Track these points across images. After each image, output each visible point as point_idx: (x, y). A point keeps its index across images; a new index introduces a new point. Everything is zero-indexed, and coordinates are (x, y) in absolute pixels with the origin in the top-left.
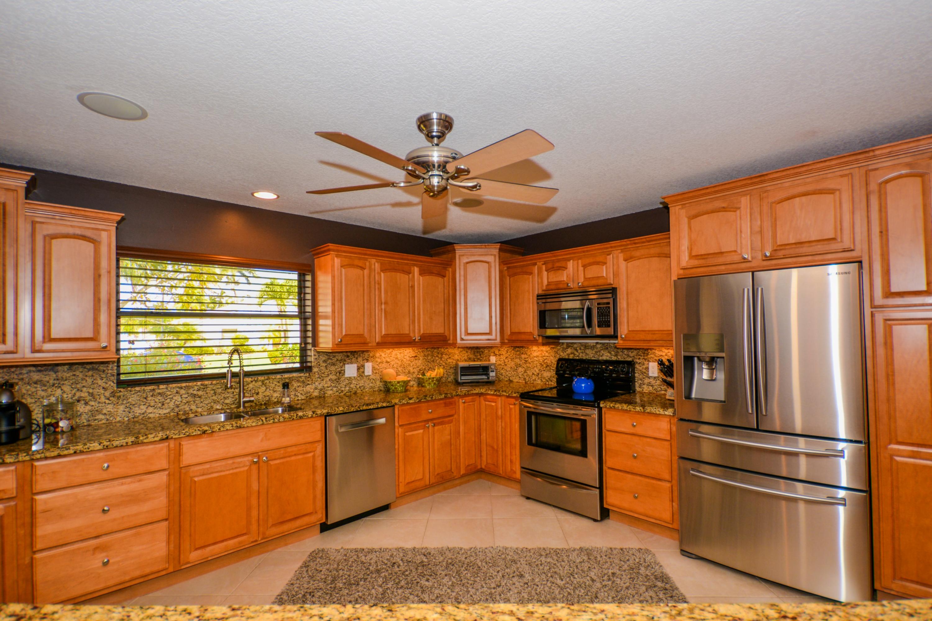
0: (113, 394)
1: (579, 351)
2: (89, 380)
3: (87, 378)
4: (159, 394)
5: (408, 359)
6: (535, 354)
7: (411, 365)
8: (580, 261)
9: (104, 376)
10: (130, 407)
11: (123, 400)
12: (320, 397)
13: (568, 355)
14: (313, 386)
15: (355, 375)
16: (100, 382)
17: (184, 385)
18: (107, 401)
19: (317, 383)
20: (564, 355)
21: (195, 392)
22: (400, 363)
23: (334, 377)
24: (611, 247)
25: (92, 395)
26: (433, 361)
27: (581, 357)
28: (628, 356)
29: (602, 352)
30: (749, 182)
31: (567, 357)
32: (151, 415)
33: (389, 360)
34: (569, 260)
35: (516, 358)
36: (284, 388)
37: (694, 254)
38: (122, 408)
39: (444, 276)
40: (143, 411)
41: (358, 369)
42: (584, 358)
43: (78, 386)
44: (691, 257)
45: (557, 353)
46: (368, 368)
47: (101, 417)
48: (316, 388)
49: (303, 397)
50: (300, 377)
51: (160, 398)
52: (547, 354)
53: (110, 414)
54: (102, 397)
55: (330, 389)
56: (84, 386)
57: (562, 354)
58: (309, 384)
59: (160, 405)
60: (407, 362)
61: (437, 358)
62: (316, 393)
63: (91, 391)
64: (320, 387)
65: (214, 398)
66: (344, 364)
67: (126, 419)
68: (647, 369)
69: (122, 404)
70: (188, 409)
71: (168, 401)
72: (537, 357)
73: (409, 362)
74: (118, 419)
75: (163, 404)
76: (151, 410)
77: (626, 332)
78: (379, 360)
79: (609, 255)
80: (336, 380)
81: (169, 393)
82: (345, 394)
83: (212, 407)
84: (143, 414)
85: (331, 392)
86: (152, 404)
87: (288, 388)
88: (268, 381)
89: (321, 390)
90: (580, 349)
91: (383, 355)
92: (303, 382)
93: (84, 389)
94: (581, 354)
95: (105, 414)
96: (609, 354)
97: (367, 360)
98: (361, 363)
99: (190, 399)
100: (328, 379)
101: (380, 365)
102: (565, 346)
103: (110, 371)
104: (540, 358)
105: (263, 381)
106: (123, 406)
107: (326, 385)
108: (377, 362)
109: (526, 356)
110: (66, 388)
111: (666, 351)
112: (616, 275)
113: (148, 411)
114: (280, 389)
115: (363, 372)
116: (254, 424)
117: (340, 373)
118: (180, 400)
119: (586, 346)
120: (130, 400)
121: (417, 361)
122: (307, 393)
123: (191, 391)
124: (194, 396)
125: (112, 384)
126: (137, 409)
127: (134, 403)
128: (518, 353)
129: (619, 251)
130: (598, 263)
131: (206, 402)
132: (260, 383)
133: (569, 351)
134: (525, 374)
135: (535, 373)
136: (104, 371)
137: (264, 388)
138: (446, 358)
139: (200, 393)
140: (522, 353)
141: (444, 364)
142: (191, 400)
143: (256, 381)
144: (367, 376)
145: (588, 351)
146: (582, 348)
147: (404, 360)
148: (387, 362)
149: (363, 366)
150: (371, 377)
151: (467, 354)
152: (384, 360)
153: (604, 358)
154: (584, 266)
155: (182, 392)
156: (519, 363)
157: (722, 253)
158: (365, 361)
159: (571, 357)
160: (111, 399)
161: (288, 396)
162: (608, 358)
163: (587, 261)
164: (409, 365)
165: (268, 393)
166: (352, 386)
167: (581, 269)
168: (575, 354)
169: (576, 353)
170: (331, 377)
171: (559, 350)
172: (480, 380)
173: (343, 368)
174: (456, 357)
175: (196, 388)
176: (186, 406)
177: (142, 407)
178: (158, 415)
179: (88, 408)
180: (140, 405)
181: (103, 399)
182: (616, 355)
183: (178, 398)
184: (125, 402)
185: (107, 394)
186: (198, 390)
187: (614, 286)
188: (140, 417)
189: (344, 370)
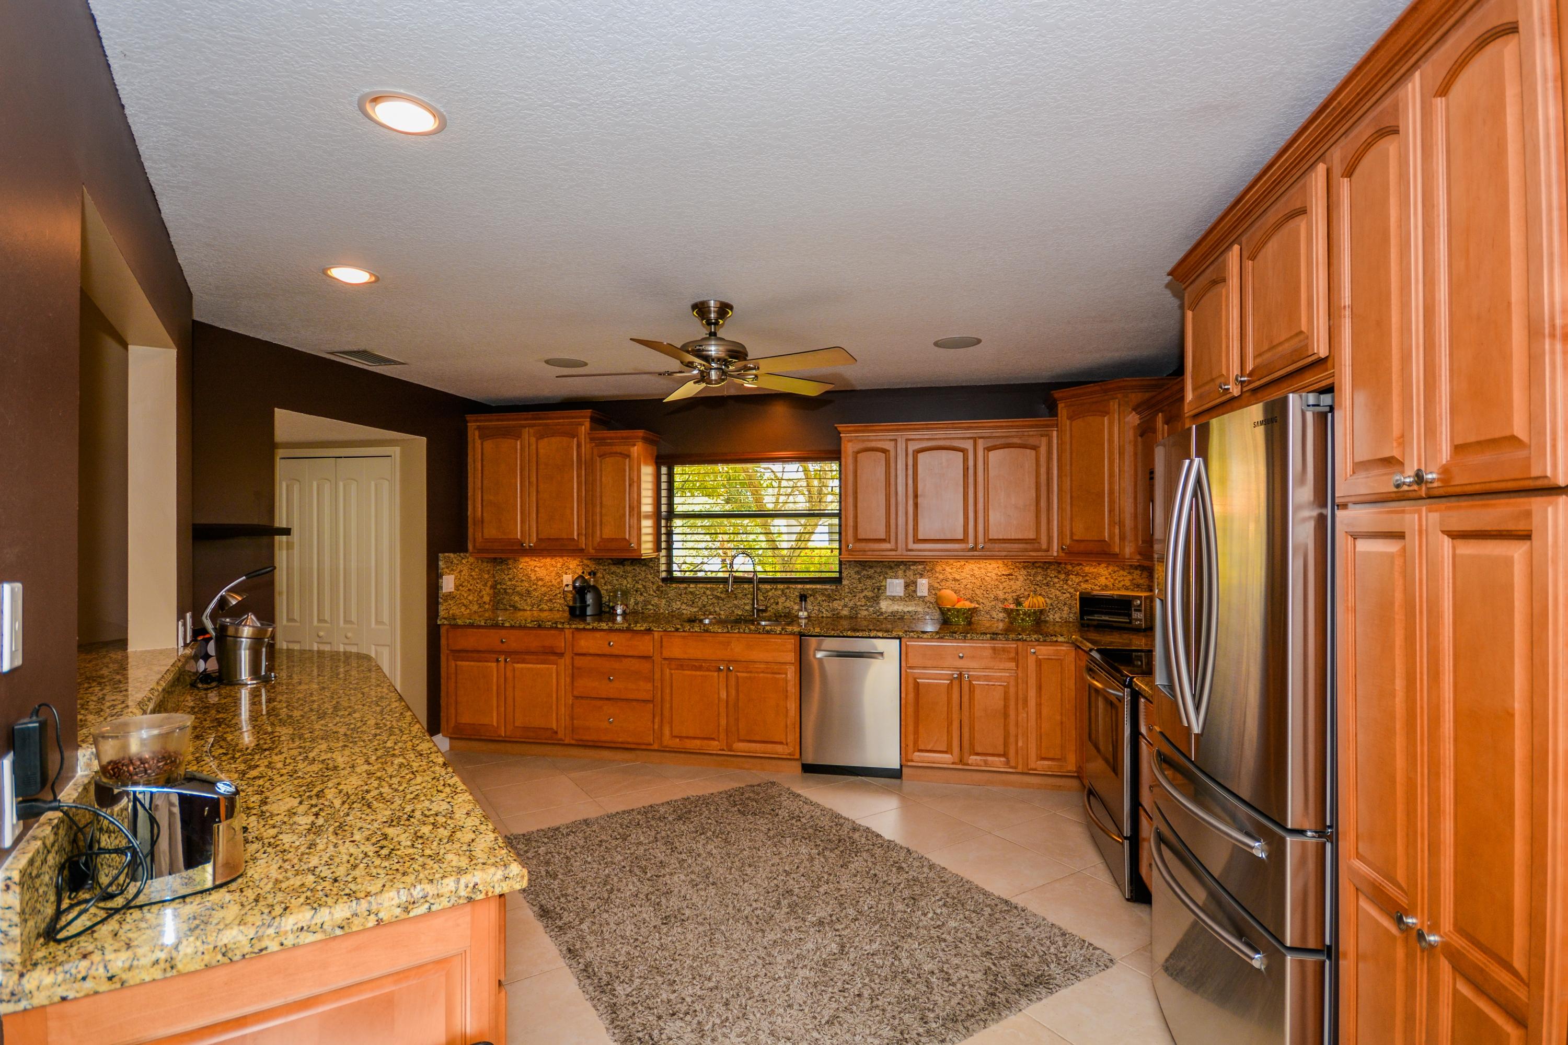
0: (658, 588)
2: (643, 575)
3: (642, 573)
4: (691, 592)
5: (995, 577)
7: (1001, 587)
9: (653, 572)
10: (670, 601)
11: (665, 595)
12: (851, 618)
14: (842, 603)
15: (902, 594)
16: (649, 576)
17: (709, 586)
18: (655, 594)
19: (846, 599)
22: (978, 583)
23: (870, 594)
25: (644, 587)
26: (1047, 585)
32: (684, 612)
33: (958, 577)
36: (801, 601)
38: (664, 601)
39: (1036, 446)
40: (679, 607)
41: (907, 586)
43: (636, 579)
46: (923, 586)
47: (650, 607)
48: (846, 606)
49: (829, 615)
50: (826, 589)
51: (691, 596)
53: (656, 605)
54: (652, 590)
55: (863, 608)
56: (640, 580)
58: (836, 599)
59: (690, 603)
60: (993, 583)
61: (1056, 580)
62: (845, 612)
63: (644, 583)
64: (851, 604)
65: (736, 602)
66: (886, 578)
67: (667, 612)
69: (664, 598)
71: (697, 600)
73: (997, 583)
74: (662, 611)
75: (692, 603)
76: (684, 607)
78: (941, 577)
80: (872, 598)
81: (698, 593)
82: (886, 618)
83: (733, 612)
84: (679, 609)
85: (866, 613)
86: (685, 601)
87: (805, 601)
88: (788, 591)
89: (852, 608)
91: (948, 569)
92: (829, 596)
93: (640, 582)
95: (653, 605)
97: (922, 576)
98: (912, 578)
99: (714, 600)
100: (862, 595)
101: (943, 583)
103: (658, 568)
105: (783, 590)
107: (859, 603)
108: (937, 578)
110: (630, 580)
113: (682, 608)
114: (798, 600)
115: (915, 591)
116: (720, 631)
117: (879, 589)
118: (706, 600)
120: (670, 595)
121: (1012, 582)
122: (834, 610)
123: (715, 593)
124: (718, 598)
125: (660, 580)
126: (674, 604)
127: (672, 598)
132: (780, 592)
136: (653, 568)
137: (784, 598)
138: (1077, 580)
139: (723, 596)
141: (1072, 591)
143: (776, 589)
144: (921, 597)
147: (987, 578)
148: (955, 580)
149: (915, 583)
150: (927, 599)
151: (1130, 577)
152: (950, 577)
155: (708, 592)
158: (918, 576)
160: (658, 592)
161: (806, 610)
164: (997, 587)
165: (788, 604)
166: (896, 608)
170: (866, 593)
172: (1114, 624)
173: (883, 583)
174: (1102, 581)
177: (678, 602)
178: (688, 612)
179: (643, 598)
180: (677, 600)
181: (652, 592)
183: (704, 598)
184: (666, 597)
185: (655, 588)
188: (677, 612)
189: (885, 587)
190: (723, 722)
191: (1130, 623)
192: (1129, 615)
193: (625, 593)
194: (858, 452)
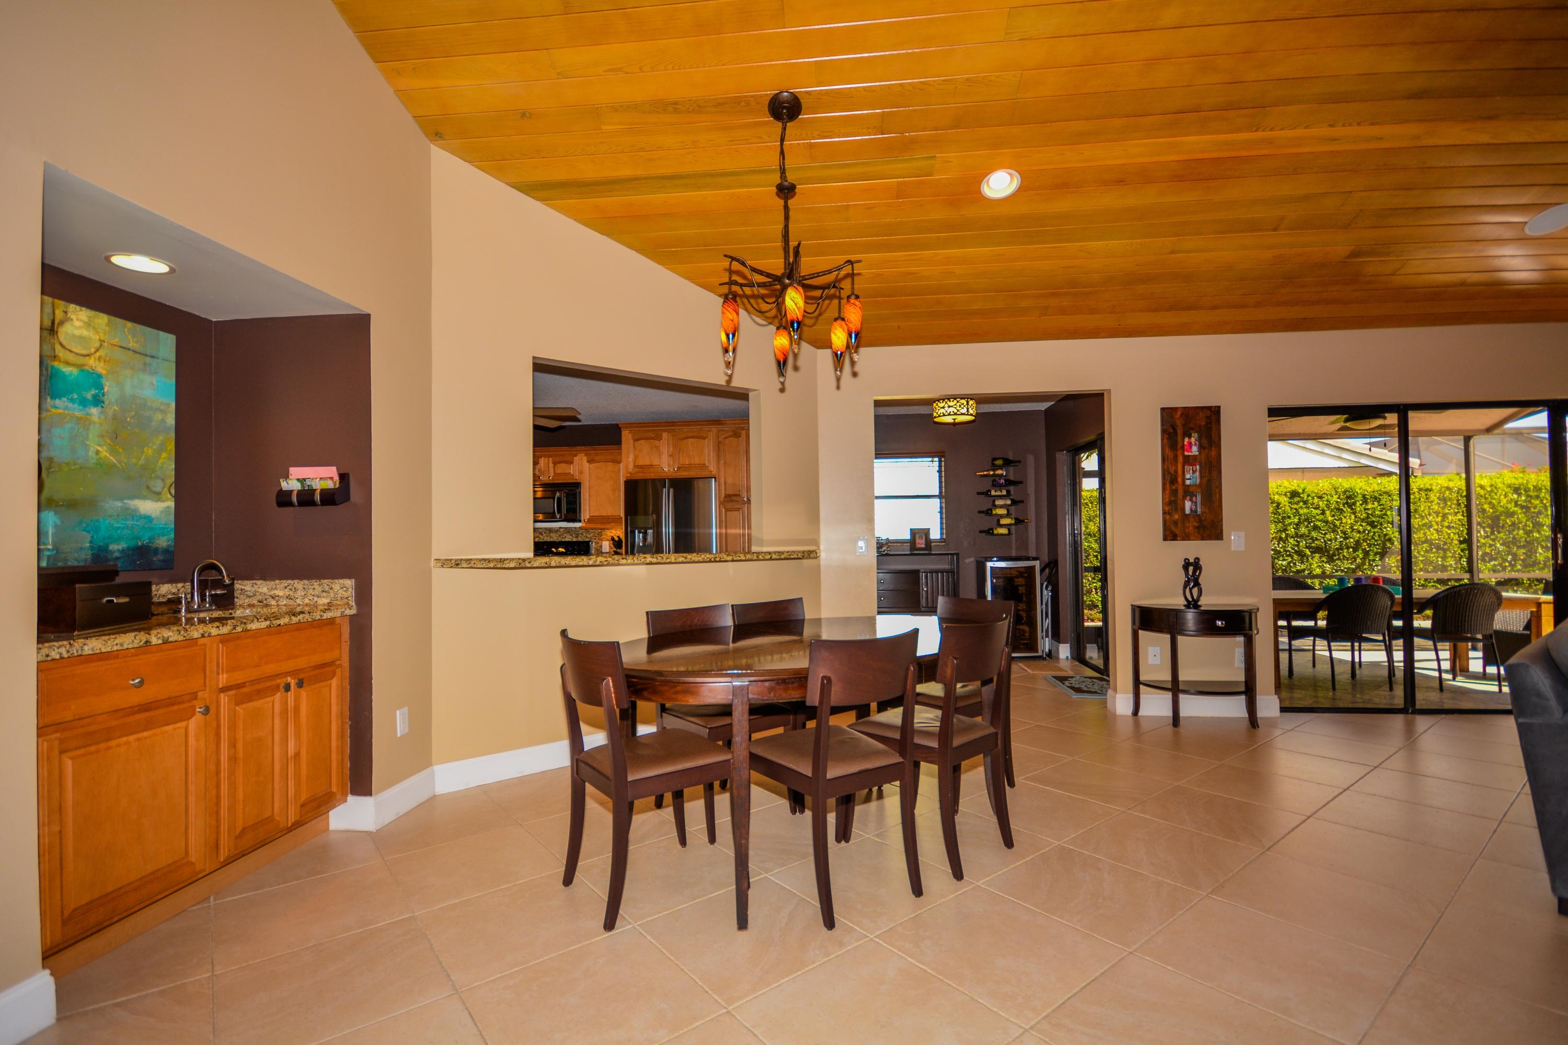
1: (544, 535)
8: (551, 459)
24: (577, 451)
28: (586, 537)
29: (565, 535)
30: (667, 424)
34: (541, 457)
37: (637, 464)
42: (549, 540)
44: (635, 466)
68: (601, 546)
77: (588, 517)
79: (576, 456)
90: (545, 533)
94: (546, 538)
96: (570, 537)
111: (615, 532)
112: (581, 472)
129: (583, 454)
130: (566, 462)
145: (552, 535)
146: (547, 532)
153: (567, 540)
154: (555, 463)
157: (652, 465)
162: (569, 540)
163: (557, 459)
167: (551, 465)
168: (540, 538)
169: (541, 536)
182: (576, 537)
187: (578, 481)
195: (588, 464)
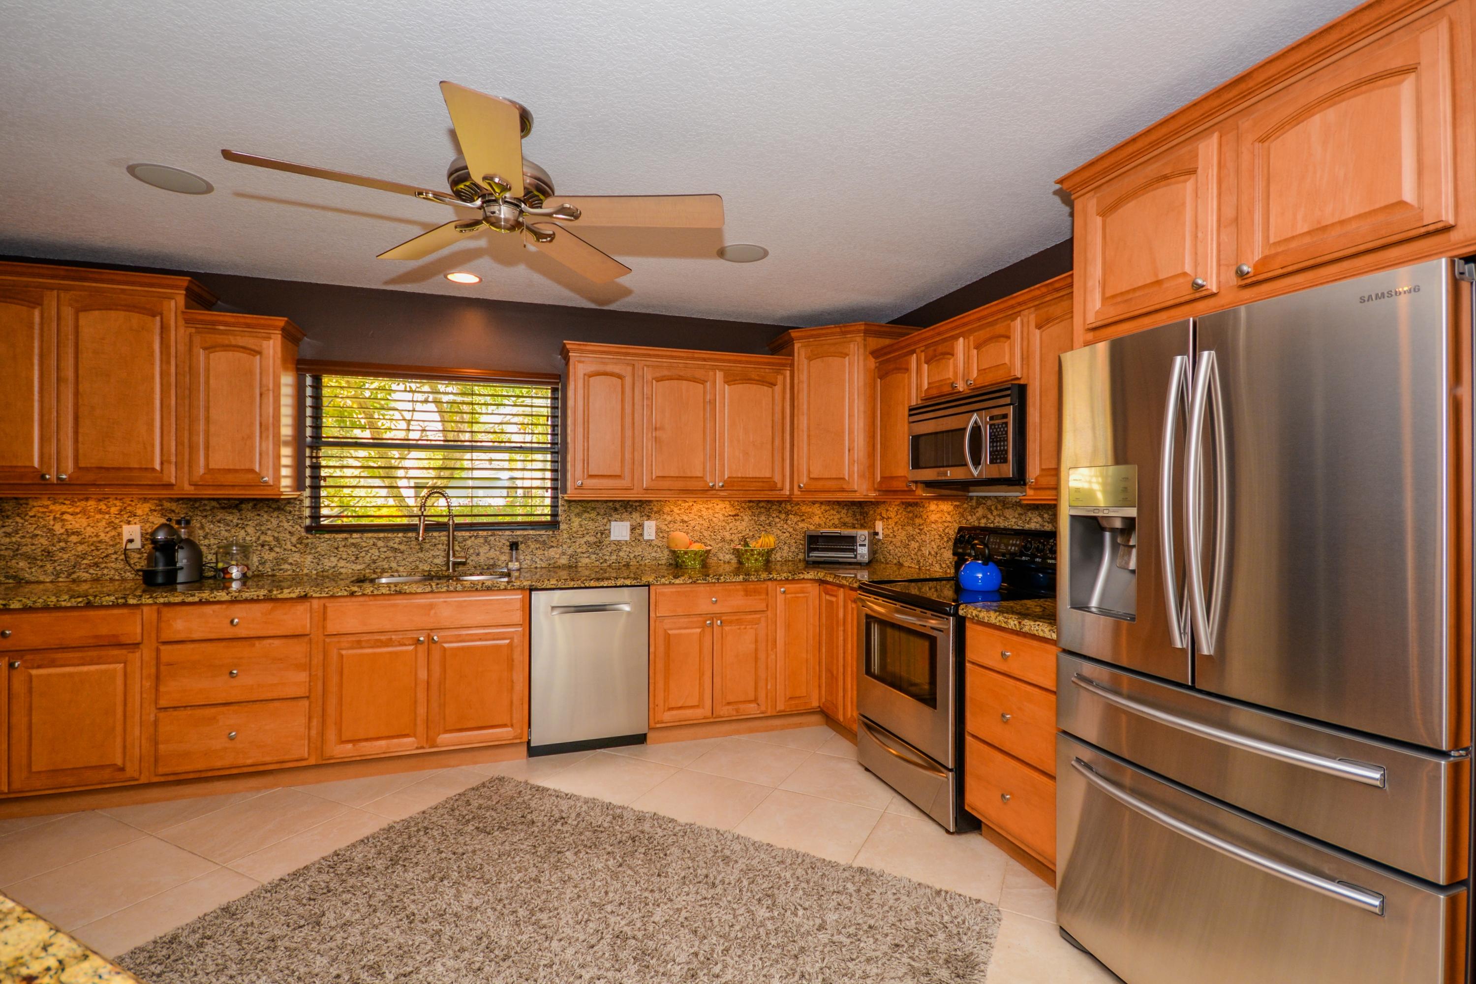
0: (300, 540)
1: (995, 513)
2: (275, 522)
3: (272, 520)
4: (353, 544)
5: (722, 518)
6: (933, 517)
7: (728, 528)
8: (973, 338)
9: (290, 518)
10: (319, 557)
11: (311, 549)
12: (570, 567)
13: (979, 519)
14: (560, 550)
15: (628, 538)
16: (286, 525)
17: (382, 535)
18: (294, 549)
19: (565, 546)
20: (973, 520)
21: (396, 546)
22: (706, 524)
23: (592, 539)
24: (1020, 304)
25: (277, 539)
27: (997, 524)
29: (1030, 514)
30: (1216, 103)
31: (976, 524)
32: (342, 570)
33: (686, 519)
34: (959, 338)
35: (908, 524)
36: (511, 549)
37: (1107, 295)
38: (309, 558)
39: (772, 384)
40: (334, 564)
41: (633, 529)
42: (1002, 525)
43: (263, 528)
44: (1105, 299)
45: (963, 516)
46: (650, 529)
47: (286, 566)
48: (564, 554)
49: (544, 565)
50: (540, 535)
51: (354, 550)
52: (949, 519)
53: (297, 564)
54: (289, 543)
55: (585, 555)
56: (269, 529)
57: (969, 517)
58: (552, 547)
59: (353, 558)
60: (720, 524)
61: (777, 520)
62: (564, 561)
63: (276, 535)
64: (570, 551)
65: (420, 555)
66: (610, 521)
67: (314, 572)
69: (310, 553)
70: (386, 566)
71: (363, 554)
72: (936, 522)
73: (724, 524)
74: (306, 571)
75: (357, 558)
76: (342, 563)
77: (1037, 471)
78: (669, 518)
79: (1014, 319)
80: (594, 543)
81: (364, 544)
82: (610, 566)
83: (417, 567)
84: (334, 567)
85: (587, 560)
86: (344, 557)
87: (517, 549)
88: (492, 538)
89: (571, 556)
90: (996, 508)
91: (676, 510)
92: (544, 543)
93: (269, 532)
94: (997, 519)
95: (291, 564)
96: (1040, 519)
97: (649, 518)
98: (638, 521)
99: (389, 554)
100: (583, 541)
101: (671, 525)
102: (974, 503)
103: (297, 513)
104: (940, 525)
105: (486, 538)
106: (311, 556)
107: (579, 550)
108: (665, 520)
109: (922, 522)
110: (250, 530)
112: (1026, 357)
113: (339, 565)
114: (507, 550)
115: (642, 535)
116: (419, 590)
117: (602, 534)
118: (377, 554)
119: (1004, 503)
120: (319, 549)
121: (738, 523)
122: (550, 559)
123: (391, 544)
124: (395, 550)
125: (299, 529)
126: (326, 560)
127: (323, 553)
128: (911, 515)
129: (1030, 309)
130: (997, 338)
131: (410, 560)
132: (482, 540)
133: (980, 512)
134: (920, 553)
135: (933, 553)
136: (290, 512)
137: (487, 547)
138: (795, 520)
139: (402, 547)
140: (916, 516)
141: (791, 530)
142: (391, 555)
143: (476, 537)
144: (647, 541)
145: (1007, 513)
146: (999, 507)
147: (714, 519)
148: (683, 521)
149: (641, 525)
150: (654, 543)
151: (838, 516)
152: (678, 519)
154: (979, 347)
155: (380, 544)
156: (912, 532)
157: (1158, 283)
158: (645, 518)
159: (983, 523)
160: (298, 546)
161: (517, 560)
162: (1038, 527)
163: (983, 334)
164: (724, 528)
165: (492, 554)
166: (621, 554)
167: (974, 352)
168: (988, 519)
169: (990, 516)
170: (587, 538)
171: (965, 510)
172: (840, 560)
173: (608, 527)
174: (816, 520)
175: (397, 540)
176: (384, 563)
177: (332, 559)
178: (350, 571)
179: (273, 554)
180: (330, 556)
181: (289, 546)
183: (375, 551)
184: (313, 551)
185: (294, 540)
186: (400, 543)
187: (1022, 382)
188: (331, 572)
189: (610, 530)
190: (422, 710)
191: (856, 557)
192: (854, 551)
193: (245, 550)
194: (590, 376)
195: (1038, 332)
